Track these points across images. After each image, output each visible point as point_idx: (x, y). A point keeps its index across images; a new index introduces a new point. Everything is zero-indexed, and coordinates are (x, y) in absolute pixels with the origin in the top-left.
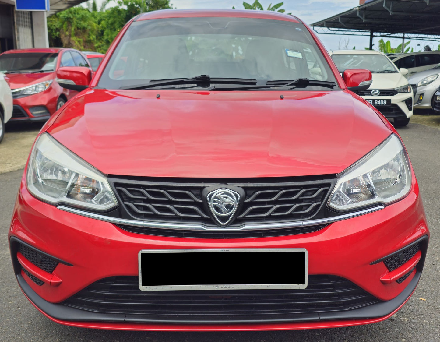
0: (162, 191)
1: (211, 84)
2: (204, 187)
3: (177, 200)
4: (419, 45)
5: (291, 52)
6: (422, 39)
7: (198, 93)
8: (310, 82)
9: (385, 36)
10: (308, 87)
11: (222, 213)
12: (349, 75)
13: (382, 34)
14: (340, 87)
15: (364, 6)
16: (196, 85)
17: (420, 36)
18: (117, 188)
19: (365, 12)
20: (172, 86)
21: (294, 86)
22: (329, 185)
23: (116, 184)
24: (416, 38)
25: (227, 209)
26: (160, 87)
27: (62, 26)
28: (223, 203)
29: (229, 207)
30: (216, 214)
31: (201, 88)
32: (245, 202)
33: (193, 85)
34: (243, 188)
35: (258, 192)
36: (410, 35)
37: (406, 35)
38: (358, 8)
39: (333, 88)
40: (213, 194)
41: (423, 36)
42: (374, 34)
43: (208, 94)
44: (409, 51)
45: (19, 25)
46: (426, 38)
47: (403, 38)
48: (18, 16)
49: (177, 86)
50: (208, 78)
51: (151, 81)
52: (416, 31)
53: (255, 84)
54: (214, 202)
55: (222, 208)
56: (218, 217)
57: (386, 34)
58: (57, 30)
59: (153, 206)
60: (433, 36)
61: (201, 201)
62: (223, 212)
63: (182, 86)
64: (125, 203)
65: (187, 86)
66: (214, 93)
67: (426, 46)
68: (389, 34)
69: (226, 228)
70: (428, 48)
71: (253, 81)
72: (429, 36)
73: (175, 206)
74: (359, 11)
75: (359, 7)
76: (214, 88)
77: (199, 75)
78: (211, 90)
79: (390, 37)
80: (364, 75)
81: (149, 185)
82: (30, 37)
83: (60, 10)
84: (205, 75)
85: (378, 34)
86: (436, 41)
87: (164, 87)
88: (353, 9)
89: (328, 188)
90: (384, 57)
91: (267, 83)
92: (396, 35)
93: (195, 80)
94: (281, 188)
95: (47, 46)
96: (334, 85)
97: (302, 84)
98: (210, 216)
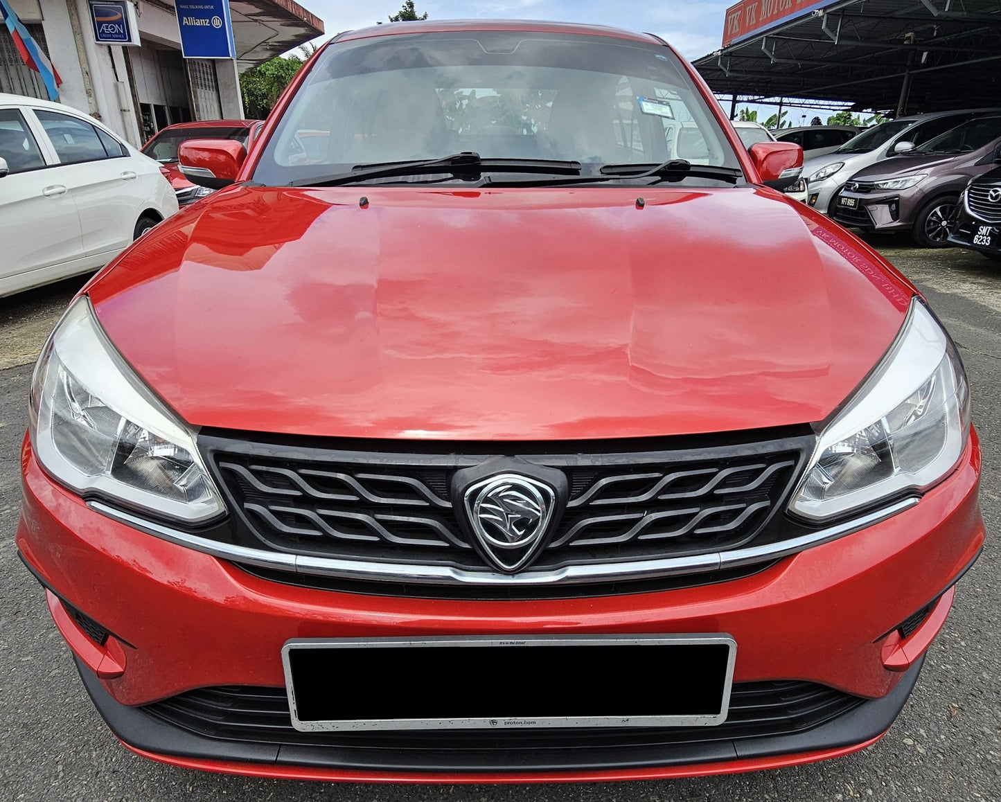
0: (341, 476)
1: (482, 174)
2: (456, 469)
3: (384, 501)
4: (804, 116)
5: (649, 104)
6: (810, 106)
7: (455, 194)
8: (692, 169)
9: (753, 101)
10: (687, 181)
11: (507, 541)
12: (761, 155)
13: (751, 98)
14: (748, 179)
15: (729, 50)
16: (450, 175)
17: (807, 101)
18: (222, 464)
19: (730, 59)
20: (401, 178)
21: (659, 178)
22: (794, 455)
23: (220, 456)
24: (801, 105)
25: (520, 531)
26: (375, 181)
27: (270, 90)
28: (507, 514)
29: (526, 524)
30: (488, 544)
31: (461, 181)
32: (567, 506)
33: (444, 176)
34: (563, 469)
35: (604, 482)
36: (792, 100)
37: (785, 100)
38: (719, 53)
39: (735, 183)
40: (481, 488)
41: (812, 101)
42: (739, 98)
43: (477, 194)
44: (786, 126)
45: (196, 84)
46: (817, 105)
47: (781, 104)
48: (193, 70)
49: (410, 178)
50: (476, 158)
51: (356, 167)
52: (800, 93)
53: (576, 172)
54: (484, 510)
55: (505, 526)
56: (495, 549)
57: (756, 97)
58: (264, 96)
59: (322, 516)
60: (826, 102)
61: (448, 505)
62: (508, 537)
63: (422, 177)
64: (247, 505)
65: (430, 177)
66: (490, 193)
67: (815, 118)
68: (762, 99)
69: (517, 576)
70: (817, 121)
71: (574, 166)
72: (821, 102)
73: (380, 516)
74: (721, 58)
75: (722, 50)
76: (488, 181)
77: (456, 151)
78: (483, 186)
79: (762, 103)
80: (784, 157)
81: (305, 460)
82: (216, 105)
83: (261, 62)
84: (471, 153)
85: (745, 98)
86: (830, 109)
87: (383, 180)
88: (711, 55)
89: (791, 463)
90: (764, 132)
91: (603, 171)
92: (771, 100)
93: (449, 164)
94: (666, 468)
95: (243, 118)
96: (738, 177)
97: (676, 172)
98: (471, 545)
